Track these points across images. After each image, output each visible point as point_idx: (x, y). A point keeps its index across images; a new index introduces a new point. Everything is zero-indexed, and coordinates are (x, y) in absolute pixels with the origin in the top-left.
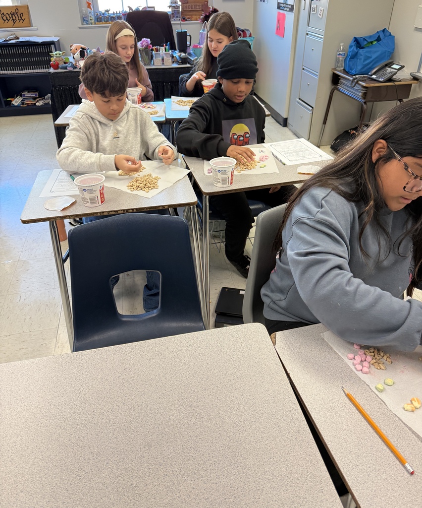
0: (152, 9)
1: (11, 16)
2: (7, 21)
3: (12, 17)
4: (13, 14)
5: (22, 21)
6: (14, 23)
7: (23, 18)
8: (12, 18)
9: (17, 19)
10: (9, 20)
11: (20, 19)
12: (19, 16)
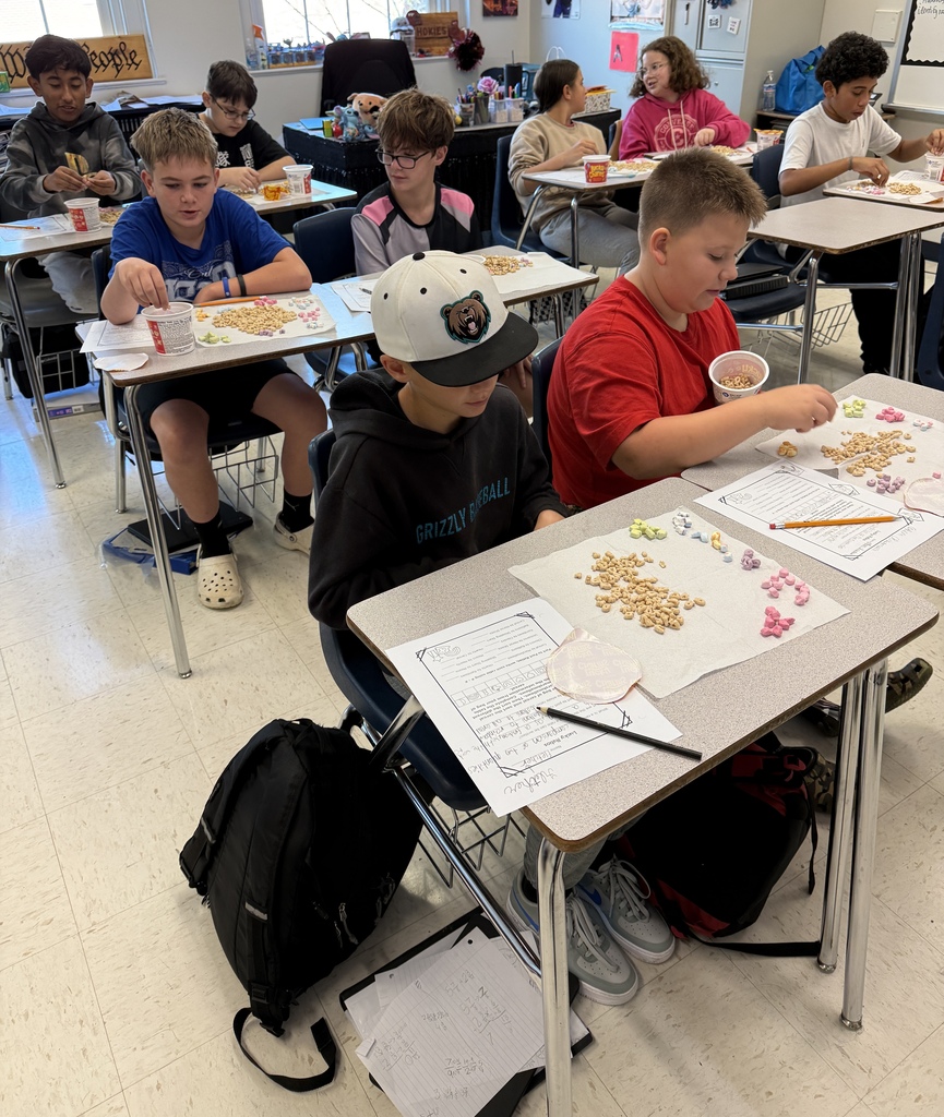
0: (366, 37)
1: (110, 57)
2: (102, 68)
3: (113, 59)
4: (114, 54)
5: (134, 66)
6: (119, 71)
7: (136, 60)
8: (112, 63)
9: (124, 62)
10: (106, 66)
11: (130, 62)
12: (128, 56)
